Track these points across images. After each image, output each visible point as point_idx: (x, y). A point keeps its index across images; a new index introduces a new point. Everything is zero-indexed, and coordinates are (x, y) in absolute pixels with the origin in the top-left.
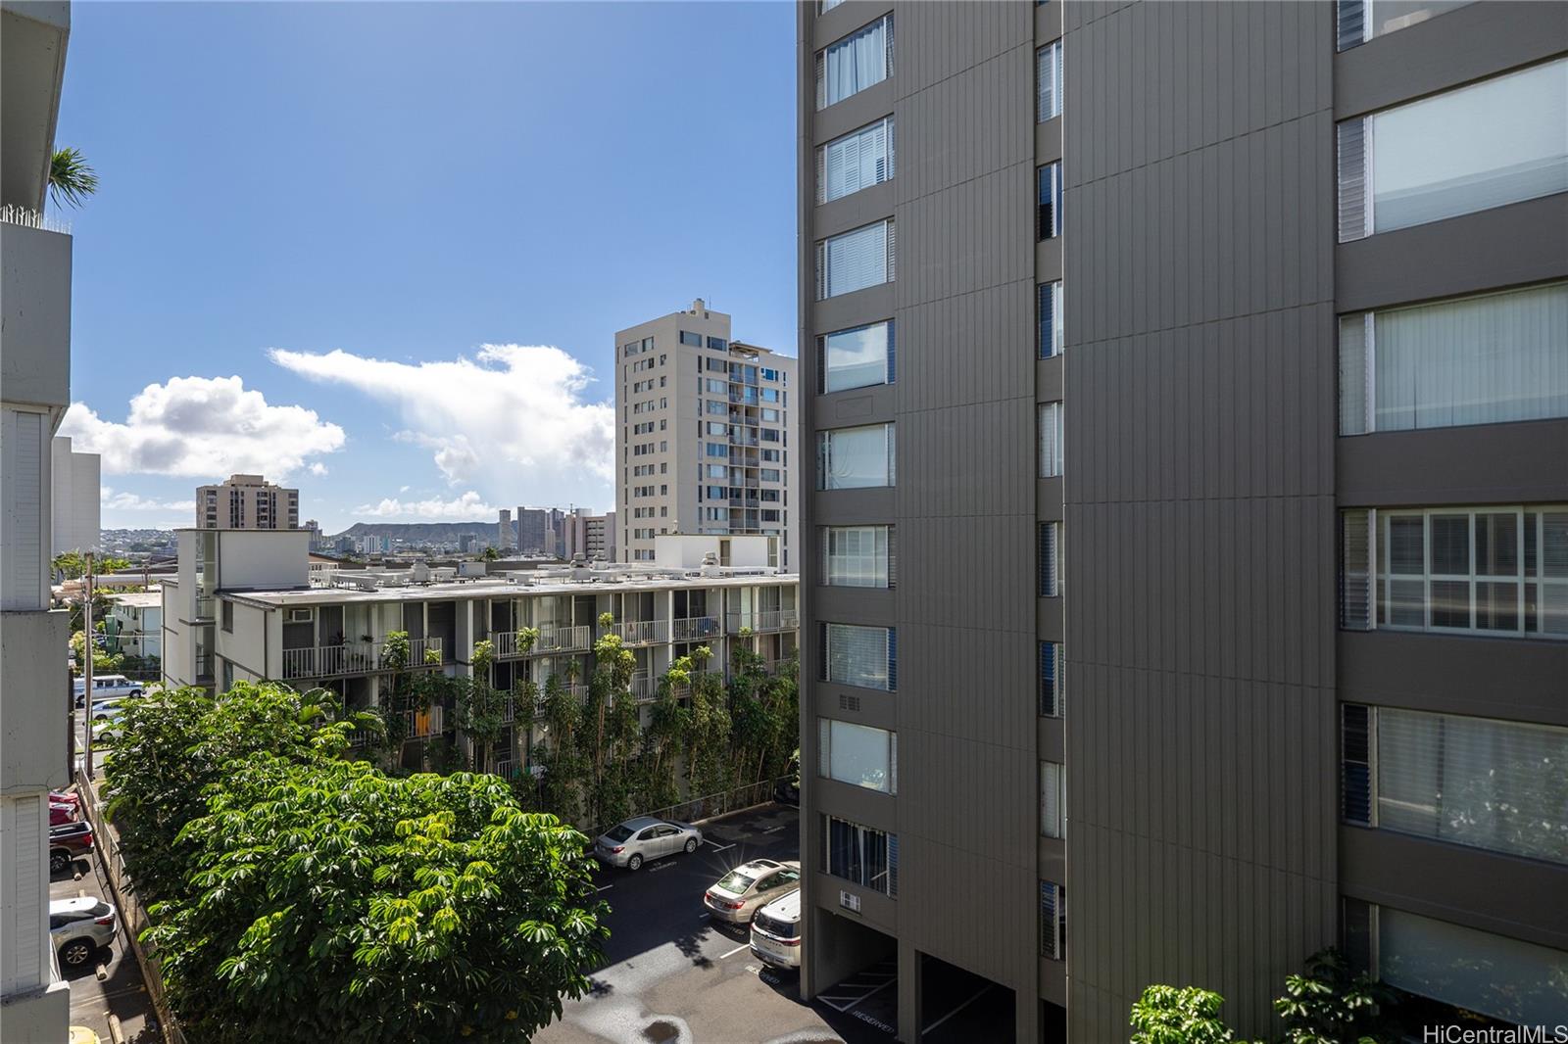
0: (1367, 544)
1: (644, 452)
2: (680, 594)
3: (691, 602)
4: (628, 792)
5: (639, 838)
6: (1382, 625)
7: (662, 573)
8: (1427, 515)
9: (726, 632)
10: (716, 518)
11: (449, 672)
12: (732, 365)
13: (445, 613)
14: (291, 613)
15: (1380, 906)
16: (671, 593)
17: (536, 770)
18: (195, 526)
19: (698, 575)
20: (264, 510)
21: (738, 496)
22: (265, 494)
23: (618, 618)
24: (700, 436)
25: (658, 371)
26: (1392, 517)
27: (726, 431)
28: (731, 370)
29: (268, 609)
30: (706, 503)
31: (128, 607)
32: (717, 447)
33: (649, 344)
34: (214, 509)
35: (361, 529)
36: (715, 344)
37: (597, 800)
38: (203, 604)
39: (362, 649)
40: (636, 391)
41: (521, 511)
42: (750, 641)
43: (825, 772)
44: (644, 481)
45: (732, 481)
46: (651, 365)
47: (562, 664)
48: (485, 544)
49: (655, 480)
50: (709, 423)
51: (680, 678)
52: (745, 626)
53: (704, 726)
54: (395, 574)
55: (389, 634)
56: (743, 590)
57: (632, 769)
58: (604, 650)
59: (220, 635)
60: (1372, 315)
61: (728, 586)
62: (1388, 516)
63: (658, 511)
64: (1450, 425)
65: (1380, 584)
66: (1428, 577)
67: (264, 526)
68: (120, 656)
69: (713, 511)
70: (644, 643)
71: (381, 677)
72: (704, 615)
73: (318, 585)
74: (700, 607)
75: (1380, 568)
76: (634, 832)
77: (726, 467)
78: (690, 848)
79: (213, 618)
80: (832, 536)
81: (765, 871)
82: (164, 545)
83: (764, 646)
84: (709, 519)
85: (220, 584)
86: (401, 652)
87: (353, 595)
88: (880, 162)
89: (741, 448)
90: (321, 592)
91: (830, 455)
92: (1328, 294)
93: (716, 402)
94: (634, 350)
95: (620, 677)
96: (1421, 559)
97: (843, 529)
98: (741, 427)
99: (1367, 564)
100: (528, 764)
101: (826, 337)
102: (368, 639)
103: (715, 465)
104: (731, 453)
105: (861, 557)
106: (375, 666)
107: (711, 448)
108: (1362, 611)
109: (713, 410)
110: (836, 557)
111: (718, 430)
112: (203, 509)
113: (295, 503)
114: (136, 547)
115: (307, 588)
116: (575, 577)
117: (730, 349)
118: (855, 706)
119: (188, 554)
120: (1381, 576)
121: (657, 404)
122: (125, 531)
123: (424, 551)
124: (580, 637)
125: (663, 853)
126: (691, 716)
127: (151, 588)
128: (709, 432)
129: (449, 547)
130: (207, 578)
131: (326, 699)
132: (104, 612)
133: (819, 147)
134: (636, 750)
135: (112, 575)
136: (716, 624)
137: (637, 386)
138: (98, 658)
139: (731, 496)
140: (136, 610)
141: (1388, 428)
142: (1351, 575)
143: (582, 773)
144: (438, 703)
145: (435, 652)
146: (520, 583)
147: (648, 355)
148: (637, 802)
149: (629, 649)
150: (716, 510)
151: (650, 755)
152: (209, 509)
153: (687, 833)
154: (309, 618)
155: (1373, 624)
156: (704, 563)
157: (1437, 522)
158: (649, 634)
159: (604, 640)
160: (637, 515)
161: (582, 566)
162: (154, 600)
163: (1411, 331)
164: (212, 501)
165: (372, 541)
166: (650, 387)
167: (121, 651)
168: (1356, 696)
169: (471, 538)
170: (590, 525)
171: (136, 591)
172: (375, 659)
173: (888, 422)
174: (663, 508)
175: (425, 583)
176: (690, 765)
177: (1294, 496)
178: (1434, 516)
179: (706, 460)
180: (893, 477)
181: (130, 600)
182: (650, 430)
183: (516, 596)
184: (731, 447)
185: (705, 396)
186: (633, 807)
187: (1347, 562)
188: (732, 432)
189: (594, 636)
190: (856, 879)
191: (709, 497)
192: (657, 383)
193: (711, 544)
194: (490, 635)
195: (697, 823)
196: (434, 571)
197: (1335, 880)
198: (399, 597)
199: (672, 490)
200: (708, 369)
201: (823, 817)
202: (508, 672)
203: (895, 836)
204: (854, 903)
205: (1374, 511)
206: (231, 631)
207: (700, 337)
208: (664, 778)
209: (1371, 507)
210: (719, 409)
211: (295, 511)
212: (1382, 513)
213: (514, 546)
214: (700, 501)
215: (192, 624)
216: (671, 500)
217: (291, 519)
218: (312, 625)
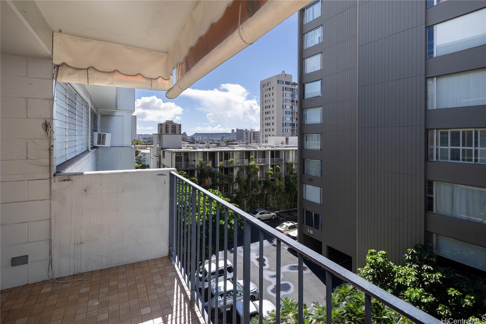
0: (433, 139)
1: (268, 114)
2: (272, 152)
3: (275, 154)
4: (257, 202)
5: (260, 214)
6: (437, 160)
7: (269, 146)
8: (449, 131)
9: (285, 162)
10: (288, 132)
11: (213, 169)
12: (292, 89)
13: (212, 155)
14: (177, 154)
15: (436, 234)
16: (270, 151)
17: (234, 195)
18: (157, 133)
19: (279, 147)
20: (173, 129)
21: (294, 126)
22: (174, 125)
23: (256, 157)
24: (283, 109)
25: (272, 91)
26: (440, 132)
27: (290, 107)
28: (292, 90)
29: (172, 153)
30: (285, 127)
31: (143, 153)
32: (288, 112)
33: (269, 84)
34: (162, 129)
35: (197, 134)
36: (287, 83)
37: (249, 203)
38: (158, 152)
39: (193, 163)
40: (266, 97)
41: (237, 129)
42: (292, 165)
43: (304, 198)
44: (268, 121)
45: (292, 121)
46: (270, 90)
47: (241, 168)
48: (228, 139)
49: (271, 121)
50: (286, 105)
51: (271, 173)
52: (290, 160)
53: (278, 186)
54: (201, 145)
55: (199, 159)
56: (290, 151)
57: (258, 197)
58: (251, 165)
59: (162, 158)
60: (435, 78)
61: (286, 150)
62: (439, 131)
63: (271, 130)
64: (456, 107)
65: (437, 149)
66: (449, 147)
67: (173, 133)
68: (141, 165)
69: (287, 130)
70: (262, 164)
71: (197, 170)
72: (279, 157)
73: (184, 148)
74: (278, 155)
75: (437, 145)
76: (258, 212)
77: (290, 117)
78: (273, 218)
79: (161, 155)
80: (306, 136)
81: (291, 224)
82: (150, 138)
83: (296, 167)
84: (286, 132)
85: (162, 147)
86: (202, 164)
87: (191, 150)
88: (319, 38)
89: (295, 112)
90: (185, 149)
91: (306, 115)
92: (423, 73)
93: (288, 99)
94: (265, 86)
95: (255, 172)
96: (448, 143)
97: (309, 134)
98: (295, 106)
99: (433, 144)
100: (233, 194)
101: (305, 84)
102: (194, 161)
103: (287, 117)
104: (292, 114)
105: (314, 142)
106: (196, 167)
107: (286, 112)
108: (432, 157)
109: (287, 101)
110: (307, 142)
111: (288, 107)
112: (159, 129)
113: (180, 128)
114: (144, 139)
115: (181, 148)
116: (246, 147)
117: (292, 84)
118: (312, 181)
119: (155, 140)
120: (438, 147)
121: (271, 100)
122: (142, 135)
123: (212, 140)
124: (246, 162)
125: (266, 219)
126: (274, 184)
127: (147, 148)
128: (286, 108)
129: (218, 139)
130: (159, 146)
131: (185, 174)
132: (138, 154)
133: (304, 34)
134: (260, 192)
135: (139, 145)
136: (282, 160)
137: (266, 95)
138: (136, 165)
139: (292, 126)
140: (144, 154)
141: (440, 108)
142: (430, 147)
143: (246, 197)
144: (210, 177)
145: (210, 164)
146: (231, 148)
147: (268, 87)
148: (260, 205)
149: (258, 165)
150: (287, 129)
151: (263, 194)
152: (160, 129)
153: (272, 214)
154: (181, 155)
155: (435, 159)
156: (280, 144)
157: (452, 133)
158: (264, 162)
159: (251, 163)
160: (266, 131)
161: (247, 144)
162: (148, 151)
163: (446, 82)
164: (161, 127)
165: (199, 137)
166: (269, 96)
167: (141, 164)
168: (430, 178)
169: (224, 137)
170: (255, 133)
171: (144, 149)
172: (196, 165)
173: (321, 106)
174: (273, 129)
175: (209, 148)
176: (274, 197)
177: (414, 126)
178: (451, 131)
179: (285, 115)
180: (322, 121)
181: (143, 151)
182: (269, 108)
183: (230, 151)
184: (292, 112)
185: (285, 98)
186: (259, 206)
187: (429, 143)
188: (292, 108)
189: (249, 161)
190: (312, 226)
191: (285, 126)
192: (271, 94)
193: (283, 139)
194: (223, 161)
195: (276, 212)
196: (211, 145)
197: (424, 226)
198: (201, 151)
199: (275, 124)
200: (285, 90)
201: (304, 210)
202: (228, 170)
203: (321, 215)
204: (311, 232)
205: (435, 130)
206: (164, 158)
207: (283, 81)
208: (267, 199)
209: (435, 129)
210: (288, 101)
211: (180, 130)
212: (438, 130)
213: (235, 139)
214: (283, 127)
215: (156, 156)
216: (275, 127)
217: (180, 132)
218: (182, 157)
